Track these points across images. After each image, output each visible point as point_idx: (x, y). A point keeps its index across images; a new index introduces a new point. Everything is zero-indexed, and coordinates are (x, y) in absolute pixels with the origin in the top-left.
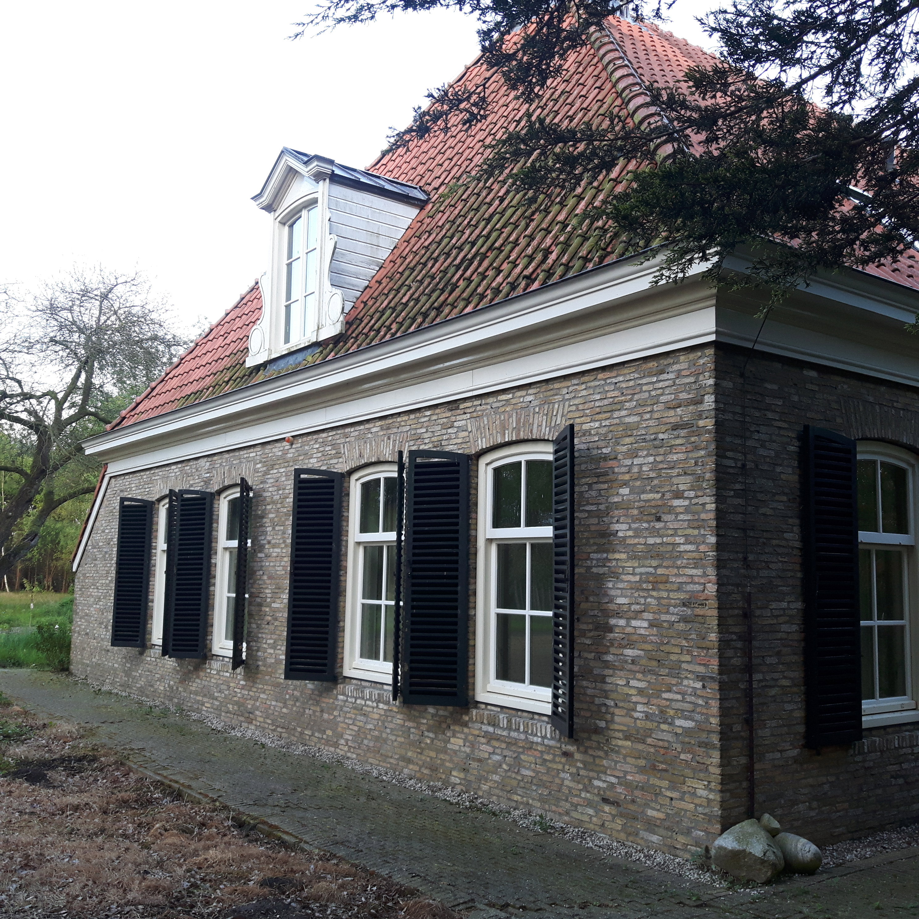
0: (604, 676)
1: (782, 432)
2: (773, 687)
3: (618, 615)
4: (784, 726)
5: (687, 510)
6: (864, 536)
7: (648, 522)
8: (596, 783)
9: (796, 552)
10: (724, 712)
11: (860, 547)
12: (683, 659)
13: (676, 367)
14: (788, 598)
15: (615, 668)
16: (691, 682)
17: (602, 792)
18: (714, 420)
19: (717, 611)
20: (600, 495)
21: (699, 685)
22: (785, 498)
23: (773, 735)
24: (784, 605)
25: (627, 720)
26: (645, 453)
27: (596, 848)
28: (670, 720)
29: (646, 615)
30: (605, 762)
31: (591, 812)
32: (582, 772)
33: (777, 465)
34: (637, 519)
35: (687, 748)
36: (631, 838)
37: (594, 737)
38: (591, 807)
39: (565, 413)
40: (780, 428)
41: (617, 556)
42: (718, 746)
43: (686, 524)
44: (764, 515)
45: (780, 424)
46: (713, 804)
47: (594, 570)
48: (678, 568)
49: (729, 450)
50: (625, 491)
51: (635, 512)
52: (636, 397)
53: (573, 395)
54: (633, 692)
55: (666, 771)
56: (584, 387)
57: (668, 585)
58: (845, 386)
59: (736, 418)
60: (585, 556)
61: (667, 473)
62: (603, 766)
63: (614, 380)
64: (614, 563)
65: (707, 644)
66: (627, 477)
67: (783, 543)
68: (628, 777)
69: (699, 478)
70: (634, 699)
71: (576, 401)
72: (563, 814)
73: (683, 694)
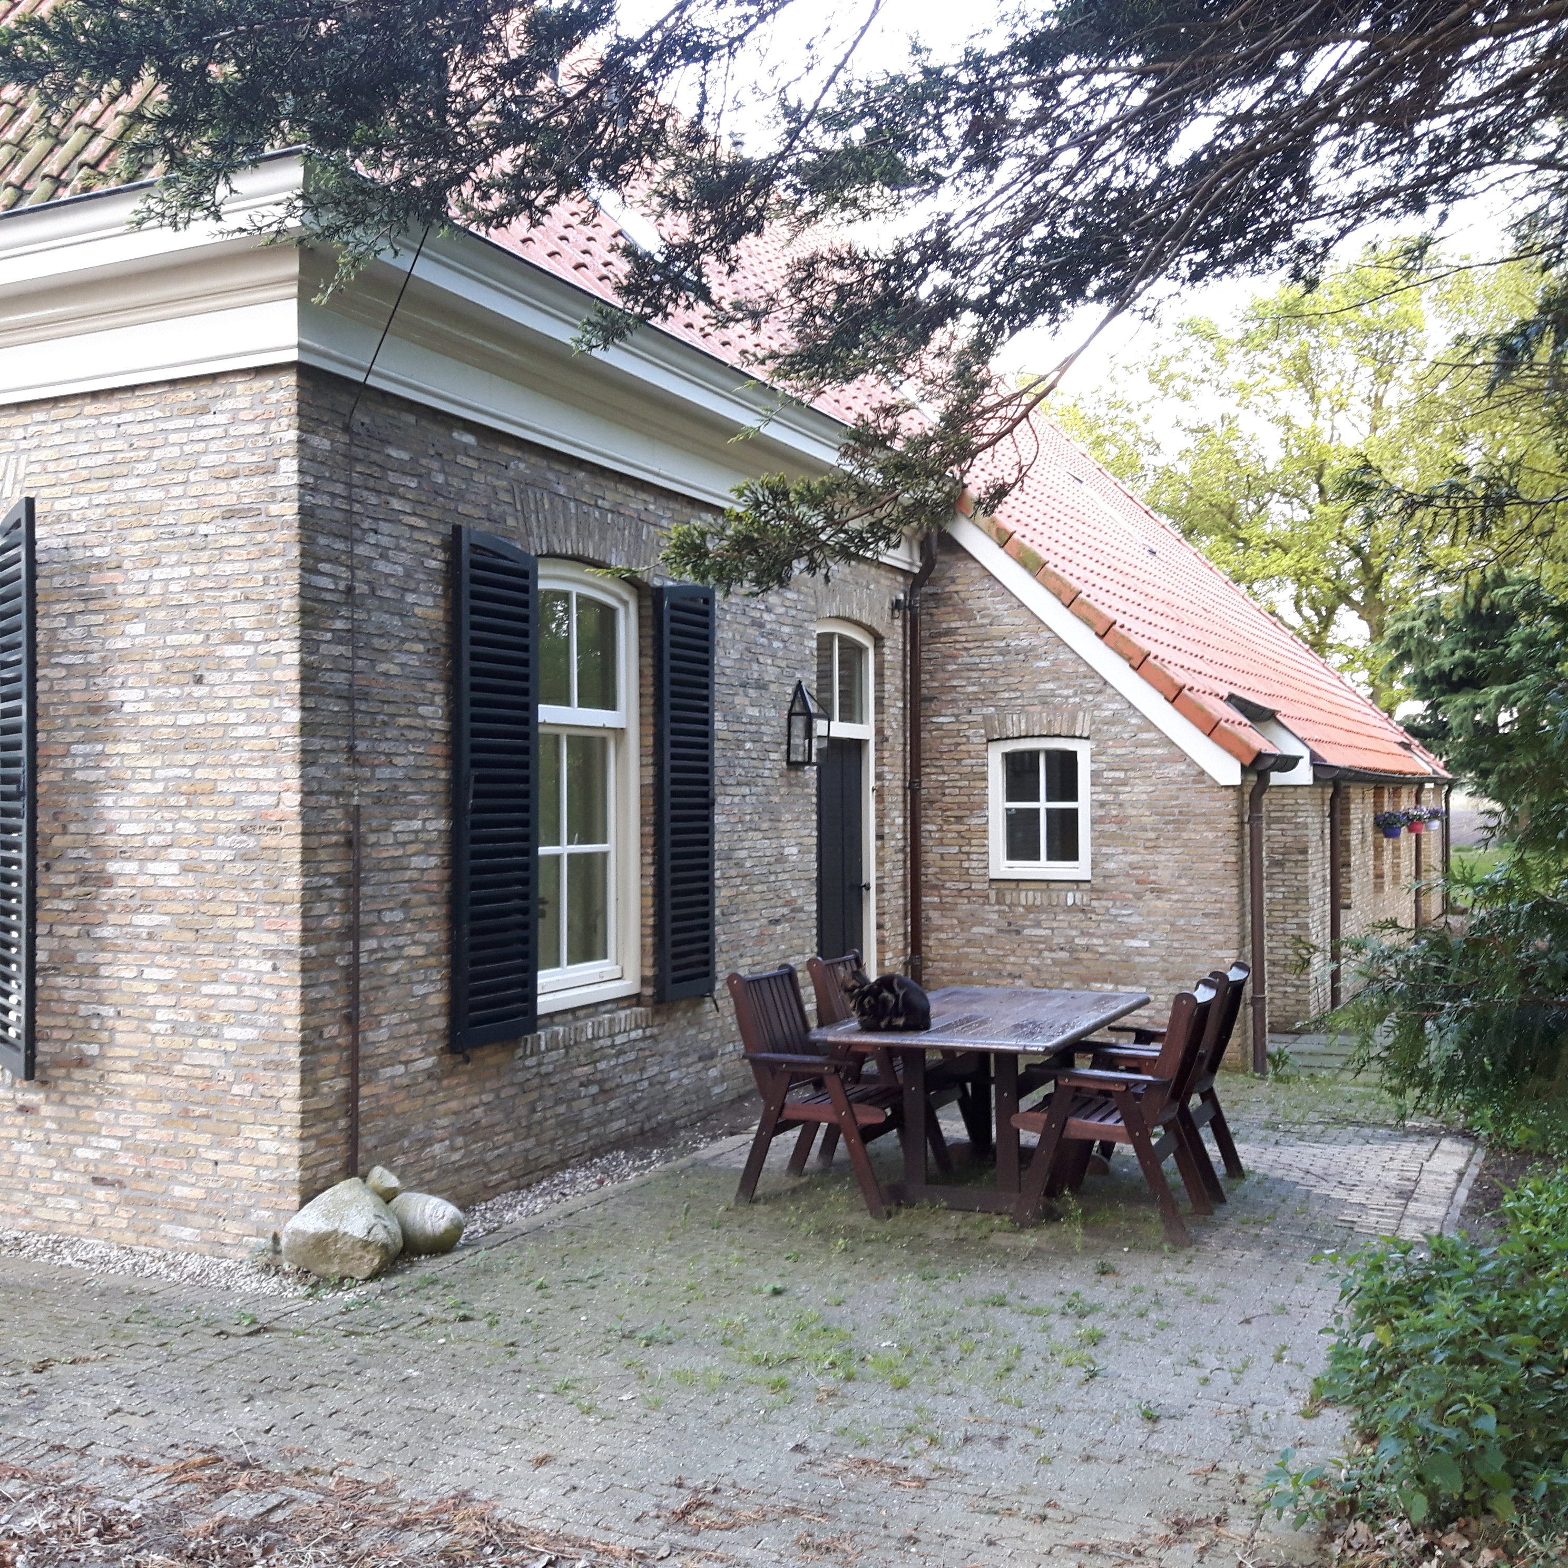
0: (96, 966)
1: (417, 535)
2: (395, 959)
3: (123, 854)
4: (411, 1021)
5: (250, 664)
6: (547, 713)
7: (181, 685)
8: (81, 1153)
9: (437, 737)
10: (309, 1008)
11: (541, 730)
12: (240, 925)
13: (229, 404)
14: (423, 814)
15: (116, 949)
16: (253, 962)
17: (92, 1168)
18: (296, 505)
19: (299, 838)
20: (89, 636)
21: (267, 966)
22: (420, 647)
23: (392, 1038)
24: (417, 824)
25: (139, 1037)
26: (174, 558)
27: (79, 1265)
28: (214, 1031)
29: (174, 853)
30: (97, 1116)
31: (72, 1203)
32: (54, 1138)
33: (407, 590)
34: (160, 681)
35: (243, 1073)
36: (143, 1239)
37: (78, 1074)
38: (73, 1195)
39: (20, 477)
40: (412, 527)
41: (122, 748)
42: (298, 1064)
43: (247, 690)
44: (385, 674)
45: (414, 521)
46: (285, 1163)
47: (79, 775)
48: (234, 766)
49: (323, 561)
50: (137, 628)
51: (157, 667)
52: (157, 454)
53: (35, 442)
54: (150, 988)
55: (207, 1117)
56: (56, 427)
57: (215, 797)
58: (522, 466)
59: (337, 504)
60: (61, 750)
61: (214, 598)
62: (94, 1122)
63: (116, 420)
64: (117, 761)
65: (282, 895)
66: (140, 603)
67: (418, 722)
68: (140, 1136)
69: (271, 609)
70: (152, 1001)
71: (43, 455)
72: (19, 1216)
73: (240, 984)
